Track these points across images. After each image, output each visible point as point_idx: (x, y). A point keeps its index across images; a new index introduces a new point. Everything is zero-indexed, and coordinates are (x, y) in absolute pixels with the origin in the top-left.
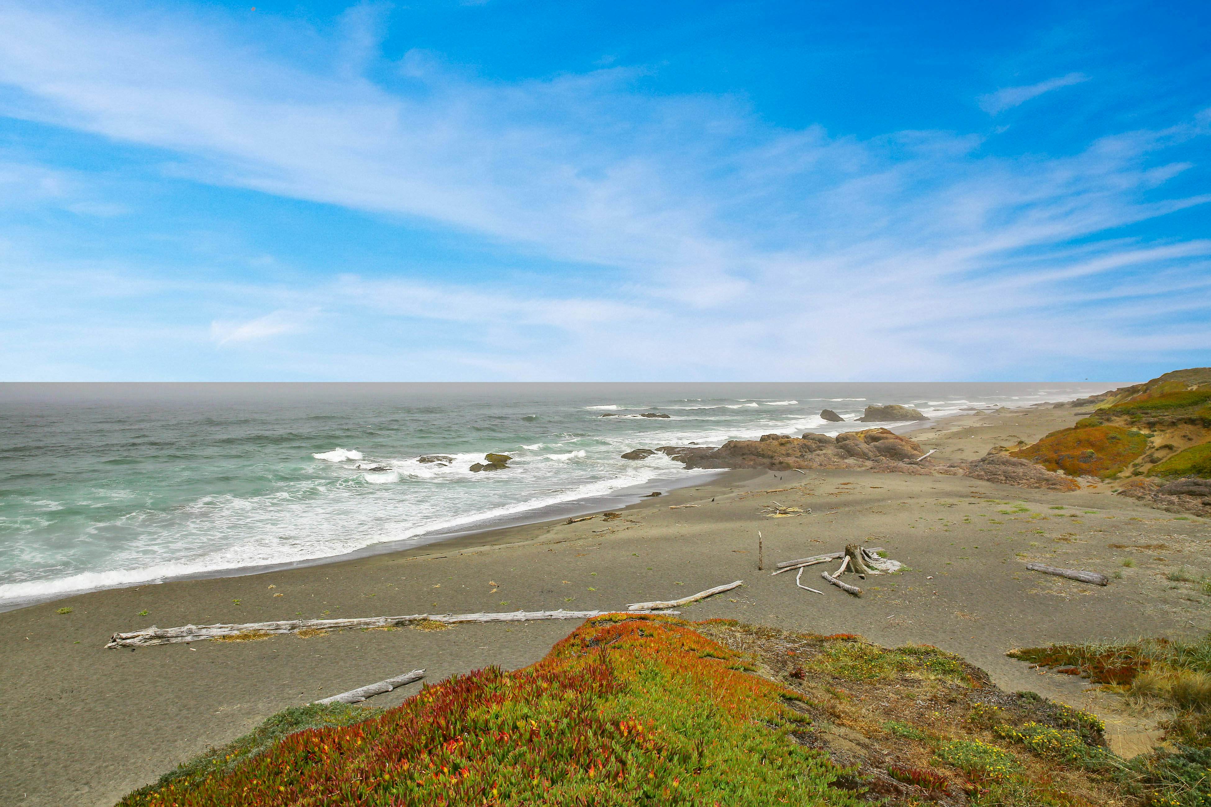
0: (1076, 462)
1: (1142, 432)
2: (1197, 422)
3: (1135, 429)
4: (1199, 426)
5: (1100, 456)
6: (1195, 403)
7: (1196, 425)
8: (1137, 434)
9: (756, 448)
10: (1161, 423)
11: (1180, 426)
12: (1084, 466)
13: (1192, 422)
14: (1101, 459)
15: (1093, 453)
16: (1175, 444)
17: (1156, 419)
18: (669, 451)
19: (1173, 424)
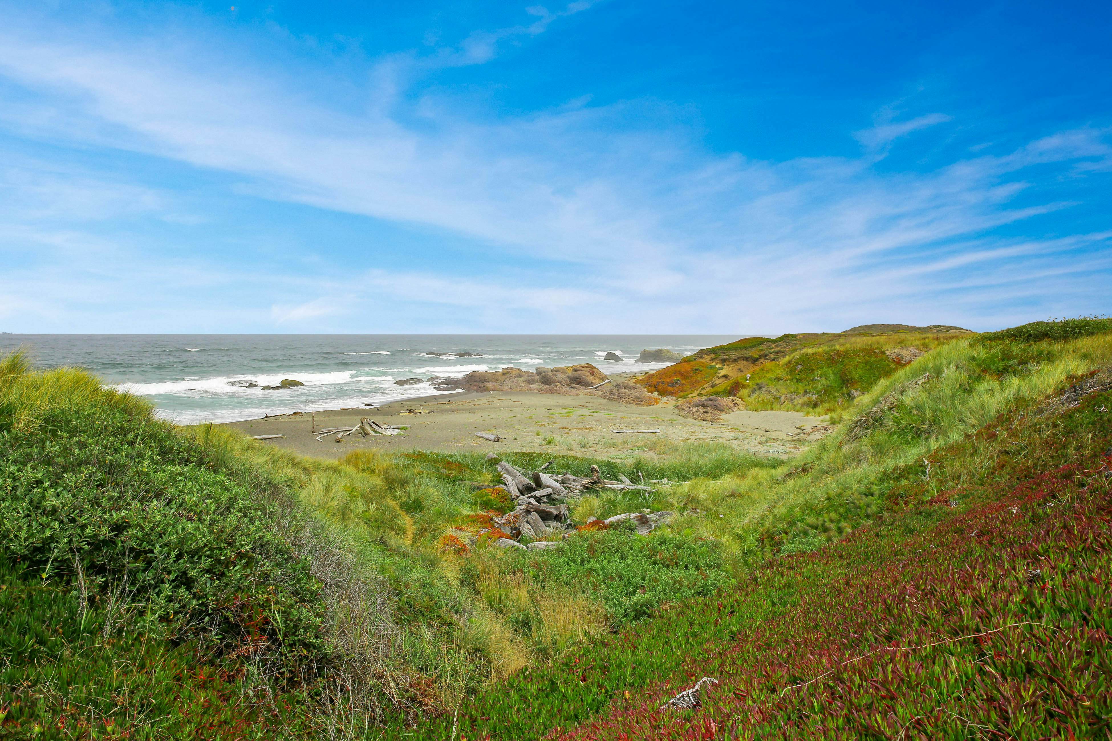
0: (666, 386)
1: (717, 366)
2: (749, 359)
3: (714, 364)
4: (750, 362)
5: (684, 382)
6: (753, 346)
7: (748, 361)
8: (714, 367)
9: (484, 377)
10: (728, 360)
11: (739, 362)
12: (671, 389)
13: (746, 359)
14: (684, 384)
15: (678, 380)
16: (730, 374)
17: (727, 357)
18: (432, 379)
19: (735, 360)
